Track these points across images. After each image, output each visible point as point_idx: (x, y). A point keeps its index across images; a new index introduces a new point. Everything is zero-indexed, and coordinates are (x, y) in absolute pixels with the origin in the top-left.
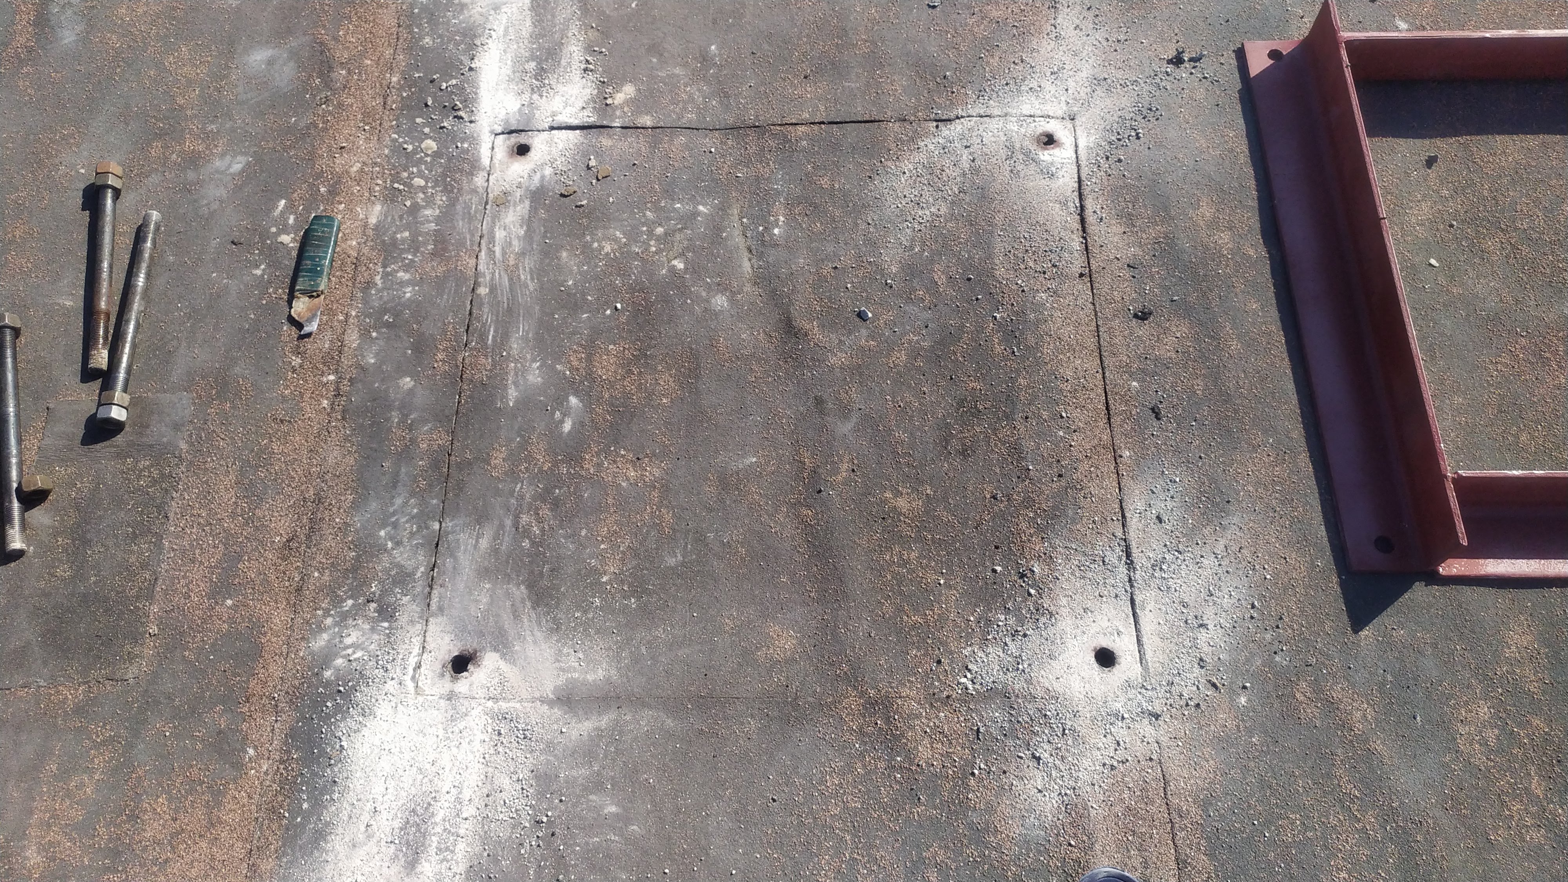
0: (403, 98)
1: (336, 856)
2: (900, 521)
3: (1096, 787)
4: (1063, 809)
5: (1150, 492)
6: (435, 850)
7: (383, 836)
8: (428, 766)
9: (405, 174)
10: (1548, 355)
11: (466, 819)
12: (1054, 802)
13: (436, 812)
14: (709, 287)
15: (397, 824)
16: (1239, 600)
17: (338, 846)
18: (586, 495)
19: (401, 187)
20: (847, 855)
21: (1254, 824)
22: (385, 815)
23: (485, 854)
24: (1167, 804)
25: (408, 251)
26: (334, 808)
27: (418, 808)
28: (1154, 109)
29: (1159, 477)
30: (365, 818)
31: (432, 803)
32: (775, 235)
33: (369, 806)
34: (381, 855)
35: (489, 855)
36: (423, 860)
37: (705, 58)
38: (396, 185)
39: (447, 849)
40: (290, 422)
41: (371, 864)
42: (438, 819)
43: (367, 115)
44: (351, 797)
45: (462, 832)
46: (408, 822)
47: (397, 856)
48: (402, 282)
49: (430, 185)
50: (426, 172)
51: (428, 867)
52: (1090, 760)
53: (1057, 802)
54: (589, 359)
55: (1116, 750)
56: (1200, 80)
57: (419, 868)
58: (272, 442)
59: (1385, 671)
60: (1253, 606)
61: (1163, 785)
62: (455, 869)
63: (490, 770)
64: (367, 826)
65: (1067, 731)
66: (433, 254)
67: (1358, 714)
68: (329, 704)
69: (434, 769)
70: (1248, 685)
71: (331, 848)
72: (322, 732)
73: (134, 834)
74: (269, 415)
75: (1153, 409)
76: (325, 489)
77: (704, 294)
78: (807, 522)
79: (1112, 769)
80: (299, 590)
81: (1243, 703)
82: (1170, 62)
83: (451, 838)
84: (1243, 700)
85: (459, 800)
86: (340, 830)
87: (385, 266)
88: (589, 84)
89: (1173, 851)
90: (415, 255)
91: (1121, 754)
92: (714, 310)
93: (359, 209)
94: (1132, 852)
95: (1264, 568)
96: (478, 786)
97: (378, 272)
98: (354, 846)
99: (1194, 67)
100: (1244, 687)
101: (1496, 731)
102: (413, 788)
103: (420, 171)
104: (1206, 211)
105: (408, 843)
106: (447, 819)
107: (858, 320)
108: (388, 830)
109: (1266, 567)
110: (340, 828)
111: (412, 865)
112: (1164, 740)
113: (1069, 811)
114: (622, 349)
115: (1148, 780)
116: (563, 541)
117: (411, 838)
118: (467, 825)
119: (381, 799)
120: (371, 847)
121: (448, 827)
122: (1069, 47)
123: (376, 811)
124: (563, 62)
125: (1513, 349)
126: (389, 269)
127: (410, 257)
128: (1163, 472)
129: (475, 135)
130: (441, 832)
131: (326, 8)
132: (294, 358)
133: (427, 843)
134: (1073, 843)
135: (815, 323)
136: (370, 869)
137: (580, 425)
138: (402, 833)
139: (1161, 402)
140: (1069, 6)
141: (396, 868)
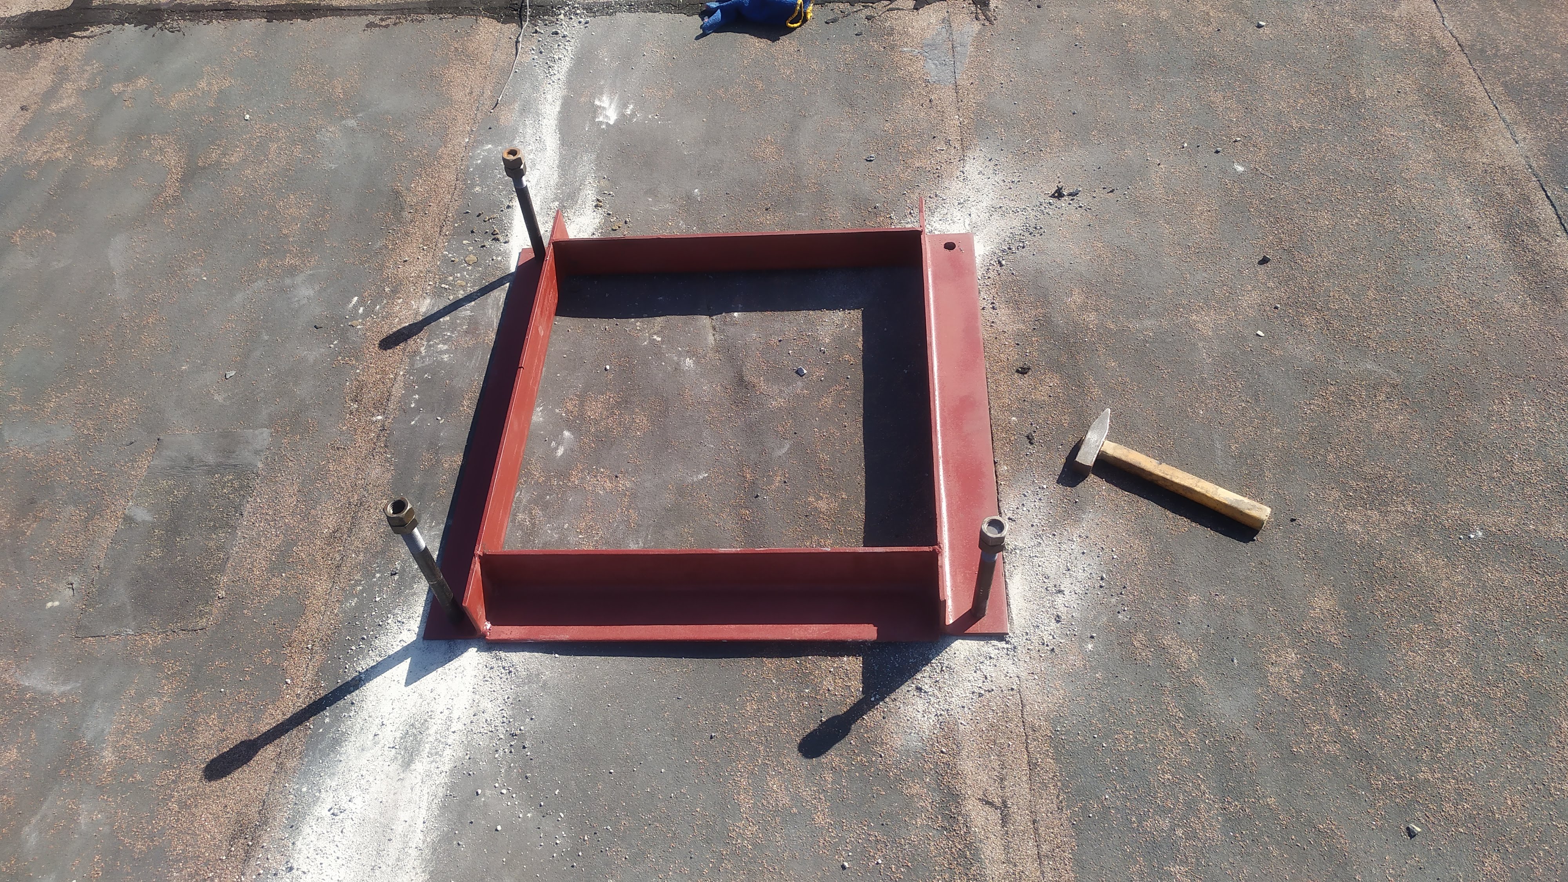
0: (455, 227)
1: (348, 757)
2: (820, 517)
3: (966, 709)
4: (938, 726)
5: (1022, 496)
6: (427, 754)
7: (386, 743)
8: (428, 693)
9: (451, 278)
10: (1353, 398)
11: (454, 732)
12: (931, 721)
13: (430, 727)
14: (680, 354)
15: (398, 735)
16: (1091, 573)
17: (350, 750)
18: (570, 500)
19: (447, 287)
20: (759, 761)
21: (1094, 737)
22: (389, 727)
23: (467, 757)
24: (1023, 722)
25: (448, 330)
26: (349, 722)
27: (416, 723)
28: (1039, 228)
29: (1030, 485)
30: (374, 729)
31: (428, 720)
32: (735, 317)
33: (378, 721)
34: (384, 757)
35: (470, 759)
36: (417, 761)
37: (689, 197)
38: (443, 286)
39: (437, 753)
40: (344, 449)
41: (374, 763)
42: (432, 731)
43: (426, 239)
44: (364, 714)
45: (450, 741)
46: (407, 733)
47: (396, 758)
48: (441, 351)
49: (469, 285)
50: (467, 276)
51: (420, 766)
52: (962, 689)
53: (933, 721)
54: (582, 404)
55: (984, 682)
56: (1076, 208)
57: (413, 767)
58: (329, 462)
59: (1208, 626)
60: (1102, 579)
61: (1021, 708)
62: (442, 768)
63: (477, 697)
64: (375, 735)
65: (944, 668)
66: (466, 332)
67: (1185, 657)
68: (353, 648)
69: (432, 695)
70: (1095, 635)
71: (344, 752)
72: (346, 668)
73: (189, 740)
74: (329, 444)
75: (1028, 437)
76: (366, 495)
77: (676, 358)
78: (745, 519)
79: (980, 696)
80: (338, 567)
81: (1090, 648)
82: (1053, 196)
83: (441, 746)
84: (1090, 646)
85: (450, 719)
86: (353, 739)
87: (428, 341)
88: (599, 216)
89: (1026, 756)
90: (452, 332)
91: (988, 685)
92: (683, 370)
93: (413, 302)
94: (992, 757)
95: (1113, 551)
96: (466, 708)
97: (423, 345)
98: (363, 750)
99: (1072, 200)
100: (1092, 637)
101: (1302, 672)
102: (413, 708)
103: (462, 276)
104: (1077, 298)
105: (406, 749)
106: (439, 732)
107: (796, 375)
108: (391, 739)
109: (1114, 549)
110: (353, 737)
111: (407, 764)
112: (1024, 675)
113: (942, 727)
114: (608, 397)
115: (1009, 705)
116: (550, 532)
117: (409, 744)
118: (456, 736)
119: (387, 716)
120: (377, 750)
121: (439, 737)
122: (973, 186)
123: (383, 725)
124: (579, 202)
125: (1324, 394)
126: (431, 343)
127: (449, 334)
128: (1034, 481)
129: (507, 251)
130: (433, 741)
131: (403, 169)
132: (352, 404)
133: (421, 749)
134: (944, 750)
135: (761, 378)
136: (374, 767)
137: (570, 451)
138: (402, 741)
139: (1035, 432)
140: (974, 159)
141: (394, 766)
